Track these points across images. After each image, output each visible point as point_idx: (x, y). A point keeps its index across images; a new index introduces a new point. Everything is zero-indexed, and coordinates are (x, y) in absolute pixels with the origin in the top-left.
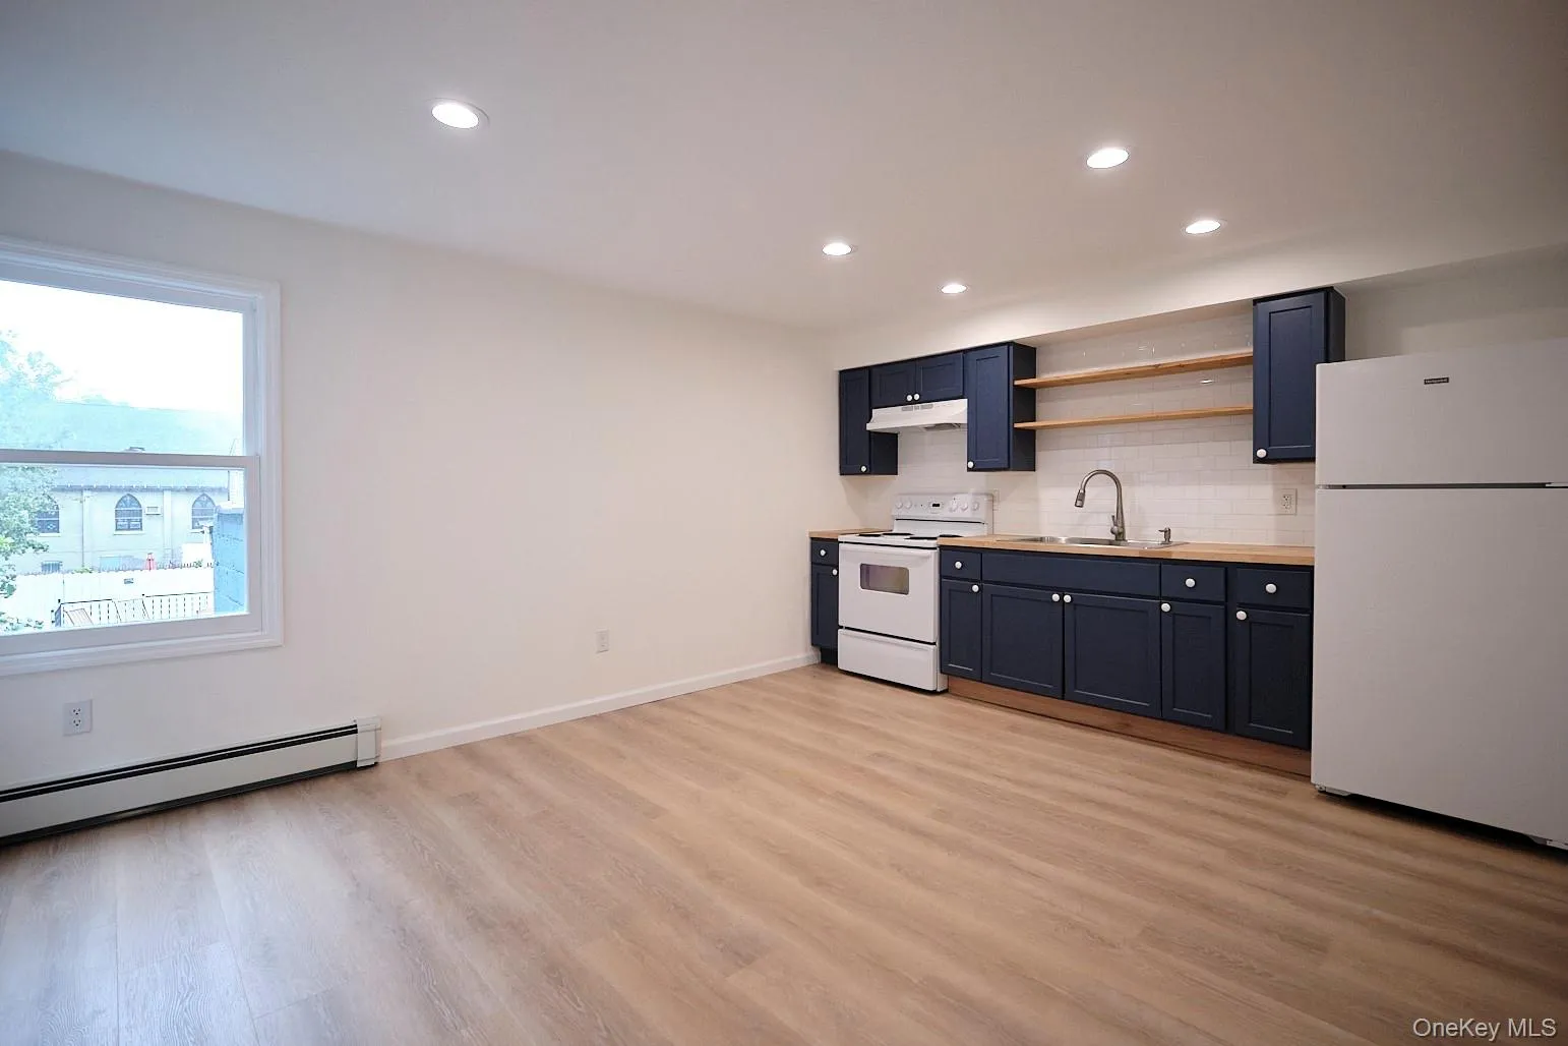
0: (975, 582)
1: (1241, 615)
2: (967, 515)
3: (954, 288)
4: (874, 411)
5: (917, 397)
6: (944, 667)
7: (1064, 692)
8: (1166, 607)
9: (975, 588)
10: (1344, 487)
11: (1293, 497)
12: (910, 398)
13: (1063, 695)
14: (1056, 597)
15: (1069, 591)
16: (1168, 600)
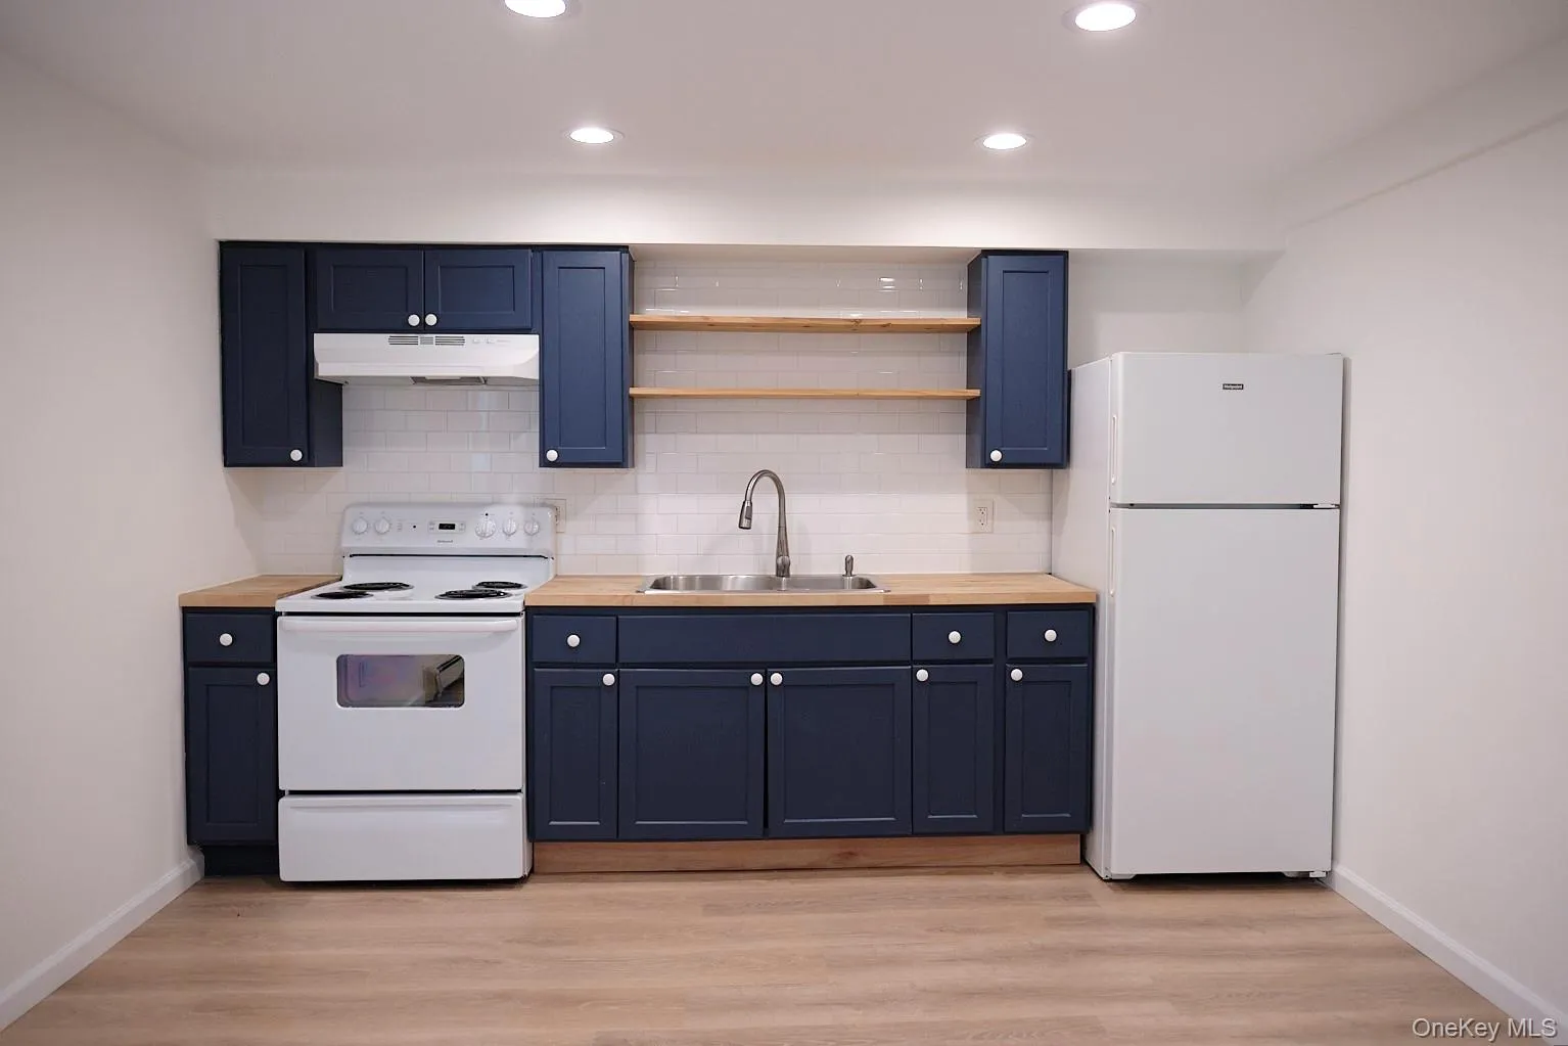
0: (608, 667)
1: (1017, 674)
2: (518, 543)
3: (592, 135)
4: (316, 336)
5: (431, 320)
6: (536, 831)
7: (766, 824)
8: (922, 675)
9: (609, 679)
10: (1132, 506)
11: (990, 510)
12: (414, 320)
13: (766, 829)
14: (757, 679)
15: (778, 666)
16: (924, 663)
